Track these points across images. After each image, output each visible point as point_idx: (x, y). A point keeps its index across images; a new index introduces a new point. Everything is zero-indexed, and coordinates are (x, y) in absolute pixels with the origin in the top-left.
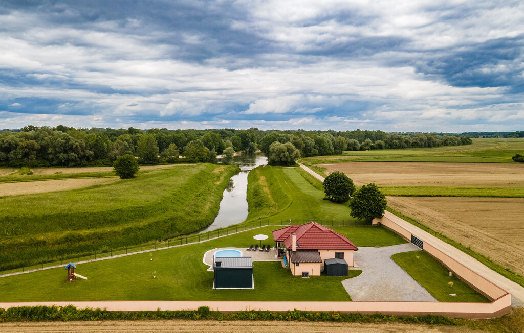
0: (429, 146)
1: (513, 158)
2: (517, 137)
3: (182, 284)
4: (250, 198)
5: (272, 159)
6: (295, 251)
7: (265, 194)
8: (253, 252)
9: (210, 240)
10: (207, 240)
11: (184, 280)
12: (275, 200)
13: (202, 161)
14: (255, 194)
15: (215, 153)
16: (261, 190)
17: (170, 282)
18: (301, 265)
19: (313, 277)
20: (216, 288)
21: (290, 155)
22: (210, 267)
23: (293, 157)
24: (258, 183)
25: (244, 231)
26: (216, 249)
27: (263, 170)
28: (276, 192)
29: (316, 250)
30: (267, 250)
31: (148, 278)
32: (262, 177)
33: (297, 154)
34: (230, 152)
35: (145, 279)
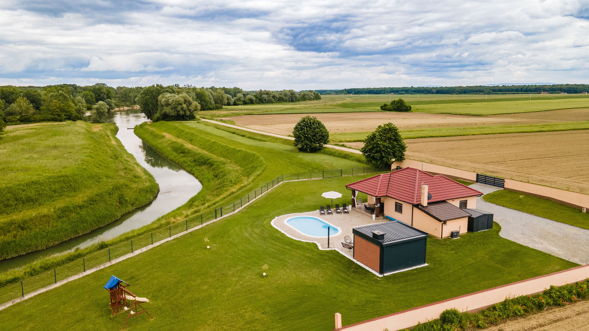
0: (292, 101)
1: (381, 107)
2: (346, 94)
3: (322, 277)
4: (175, 157)
5: (163, 114)
6: (427, 206)
7: (199, 151)
8: (331, 215)
9: (243, 207)
10: (241, 208)
11: (313, 270)
12: (220, 156)
13: (69, 119)
14: (179, 152)
15: (83, 109)
16: (185, 147)
17: (299, 278)
18: (448, 222)
19: (462, 236)
20: (383, 274)
21: (188, 107)
22: (315, 244)
23: (193, 109)
24: (169, 140)
25: (267, 191)
26: (276, 217)
27: (155, 126)
28: (211, 147)
29: (444, 202)
30: (347, 211)
31: (254, 277)
32: (165, 134)
33: (196, 106)
34: (103, 107)
35: (254, 281)
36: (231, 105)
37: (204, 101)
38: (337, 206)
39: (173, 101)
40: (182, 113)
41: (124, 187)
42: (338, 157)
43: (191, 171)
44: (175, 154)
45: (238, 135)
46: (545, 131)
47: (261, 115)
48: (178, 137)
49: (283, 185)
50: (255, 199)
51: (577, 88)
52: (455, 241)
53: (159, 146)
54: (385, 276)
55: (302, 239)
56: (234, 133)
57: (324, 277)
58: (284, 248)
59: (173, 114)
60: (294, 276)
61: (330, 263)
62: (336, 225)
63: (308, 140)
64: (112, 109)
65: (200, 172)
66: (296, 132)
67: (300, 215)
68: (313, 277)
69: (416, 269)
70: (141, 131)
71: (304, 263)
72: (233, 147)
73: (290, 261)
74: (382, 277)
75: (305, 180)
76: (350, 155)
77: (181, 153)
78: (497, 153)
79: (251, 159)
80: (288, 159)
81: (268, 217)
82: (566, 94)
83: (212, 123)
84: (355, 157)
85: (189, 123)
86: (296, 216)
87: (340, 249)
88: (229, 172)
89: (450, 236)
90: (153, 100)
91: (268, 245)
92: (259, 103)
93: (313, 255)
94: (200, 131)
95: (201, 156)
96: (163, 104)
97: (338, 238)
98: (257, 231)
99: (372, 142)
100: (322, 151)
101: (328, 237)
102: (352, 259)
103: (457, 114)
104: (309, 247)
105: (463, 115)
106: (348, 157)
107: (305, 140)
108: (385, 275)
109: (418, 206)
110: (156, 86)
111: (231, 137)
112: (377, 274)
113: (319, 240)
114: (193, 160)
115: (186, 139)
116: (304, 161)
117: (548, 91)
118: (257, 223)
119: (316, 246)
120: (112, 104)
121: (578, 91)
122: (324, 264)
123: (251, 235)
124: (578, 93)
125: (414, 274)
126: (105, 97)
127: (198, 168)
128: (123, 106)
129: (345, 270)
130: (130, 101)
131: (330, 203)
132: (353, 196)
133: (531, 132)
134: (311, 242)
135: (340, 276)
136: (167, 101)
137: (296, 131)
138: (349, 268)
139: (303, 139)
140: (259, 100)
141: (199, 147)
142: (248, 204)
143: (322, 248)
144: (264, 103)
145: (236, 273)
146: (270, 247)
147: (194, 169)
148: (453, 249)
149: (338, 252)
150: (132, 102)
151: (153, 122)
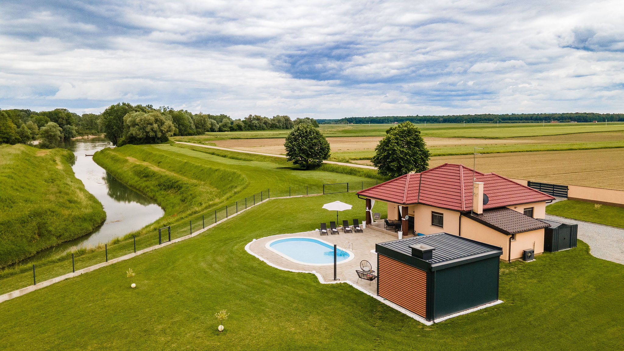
0: (287, 128)
3: (326, 329)
4: (137, 182)
5: (130, 137)
6: (482, 214)
7: (166, 173)
8: (337, 236)
9: (206, 229)
10: (202, 231)
11: (310, 318)
12: (192, 178)
13: (7, 142)
14: (142, 176)
15: (27, 132)
16: (150, 170)
17: (284, 332)
18: (518, 237)
19: (539, 258)
20: (433, 320)
21: (159, 128)
22: (314, 275)
23: (166, 130)
24: (132, 164)
25: (245, 210)
26: (254, 240)
27: (118, 151)
28: (183, 169)
29: (504, 208)
30: (359, 229)
31: (200, 334)
32: (128, 158)
33: (170, 127)
34: (54, 130)
35: (200, 340)
36: (215, 132)
37: (183, 125)
38: (345, 223)
39: (141, 120)
40: (152, 134)
41: (49, 213)
42: (342, 173)
43: (154, 196)
44: (137, 178)
45: (218, 155)
46: (576, 149)
47: (249, 140)
48: (144, 161)
49: (269, 202)
50: (226, 219)
51: (586, 117)
52: (530, 265)
53: (119, 171)
54: (437, 324)
55: (292, 269)
56: (213, 154)
57: (329, 329)
58: (261, 283)
59: (141, 136)
60: (275, 329)
61: (339, 305)
62: (345, 248)
63: (303, 153)
64: (73, 137)
65: (165, 197)
66: (288, 144)
67: (291, 236)
68: (310, 330)
69: (486, 310)
70: (101, 156)
71: (295, 305)
72: (208, 166)
73: (270, 304)
74: (432, 325)
75: (299, 196)
76: (358, 170)
77: (144, 177)
78: (534, 168)
79: (230, 178)
80: (278, 176)
81: (242, 239)
82: (576, 123)
83: (188, 145)
84: (363, 171)
85: (161, 146)
86: (285, 237)
87: (354, 282)
88: (200, 194)
89: (520, 258)
90: (119, 122)
91: (236, 279)
92: (248, 130)
93: (309, 293)
94: (172, 153)
95: (168, 179)
96: (129, 124)
97: (350, 265)
98: (221, 259)
99: (387, 148)
100: (322, 167)
101: (333, 264)
102: (375, 296)
103: (472, 137)
104: (303, 280)
105: (478, 138)
106: (355, 172)
107: (300, 153)
108: (437, 321)
109: (469, 214)
110: (121, 104)
111: (208, 158)
112: (423, 321)
113: (319, 269)
114: (157, 183)
115: (154, 162)
116: (299, 178)
117: (558, 120)
118: (222, 249)
119: (314, 278)
120: (73, 131)
121: (589, 120)
122: (328, 306)
123: (211, 265)
124: (588, 122)
125: (485, 318)
126: (64, 122)
127: (163, 192)
128: (87, 134)
129: (366, 316)
130: (97, 129)
131: (334, 219)
132: (367, 208)
133: (561, 150)
134: (307, 272)
135: (358, 327)
136: (134, 121)
137: (289, 142)
138: (372, 311)
139: (297, 152)
140: (249, 126)
141: (168, 170)
142: (215, 224)
143: (325, 280)
144: (254, 130)
145: (169, 327)
146: (238, 282)
147: (157, 194)
148: (532, 277)
149: (351, 286)
150: (99, 130)
151: (118, 147)
